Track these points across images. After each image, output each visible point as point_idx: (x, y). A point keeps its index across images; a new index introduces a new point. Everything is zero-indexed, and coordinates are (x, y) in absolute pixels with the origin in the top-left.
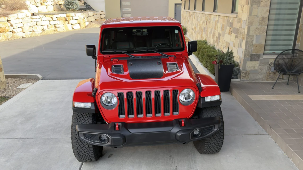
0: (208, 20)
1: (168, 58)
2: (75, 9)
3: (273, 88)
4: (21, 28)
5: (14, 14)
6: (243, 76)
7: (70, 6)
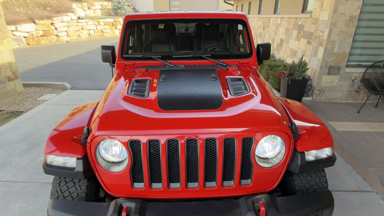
0: (266, 24)
1: (228, 69)
2: (123, 14)
3: (358, 112)
4: (66, 31)
5: (58, 17)
6: (317, 94)
7: (118, 11)
